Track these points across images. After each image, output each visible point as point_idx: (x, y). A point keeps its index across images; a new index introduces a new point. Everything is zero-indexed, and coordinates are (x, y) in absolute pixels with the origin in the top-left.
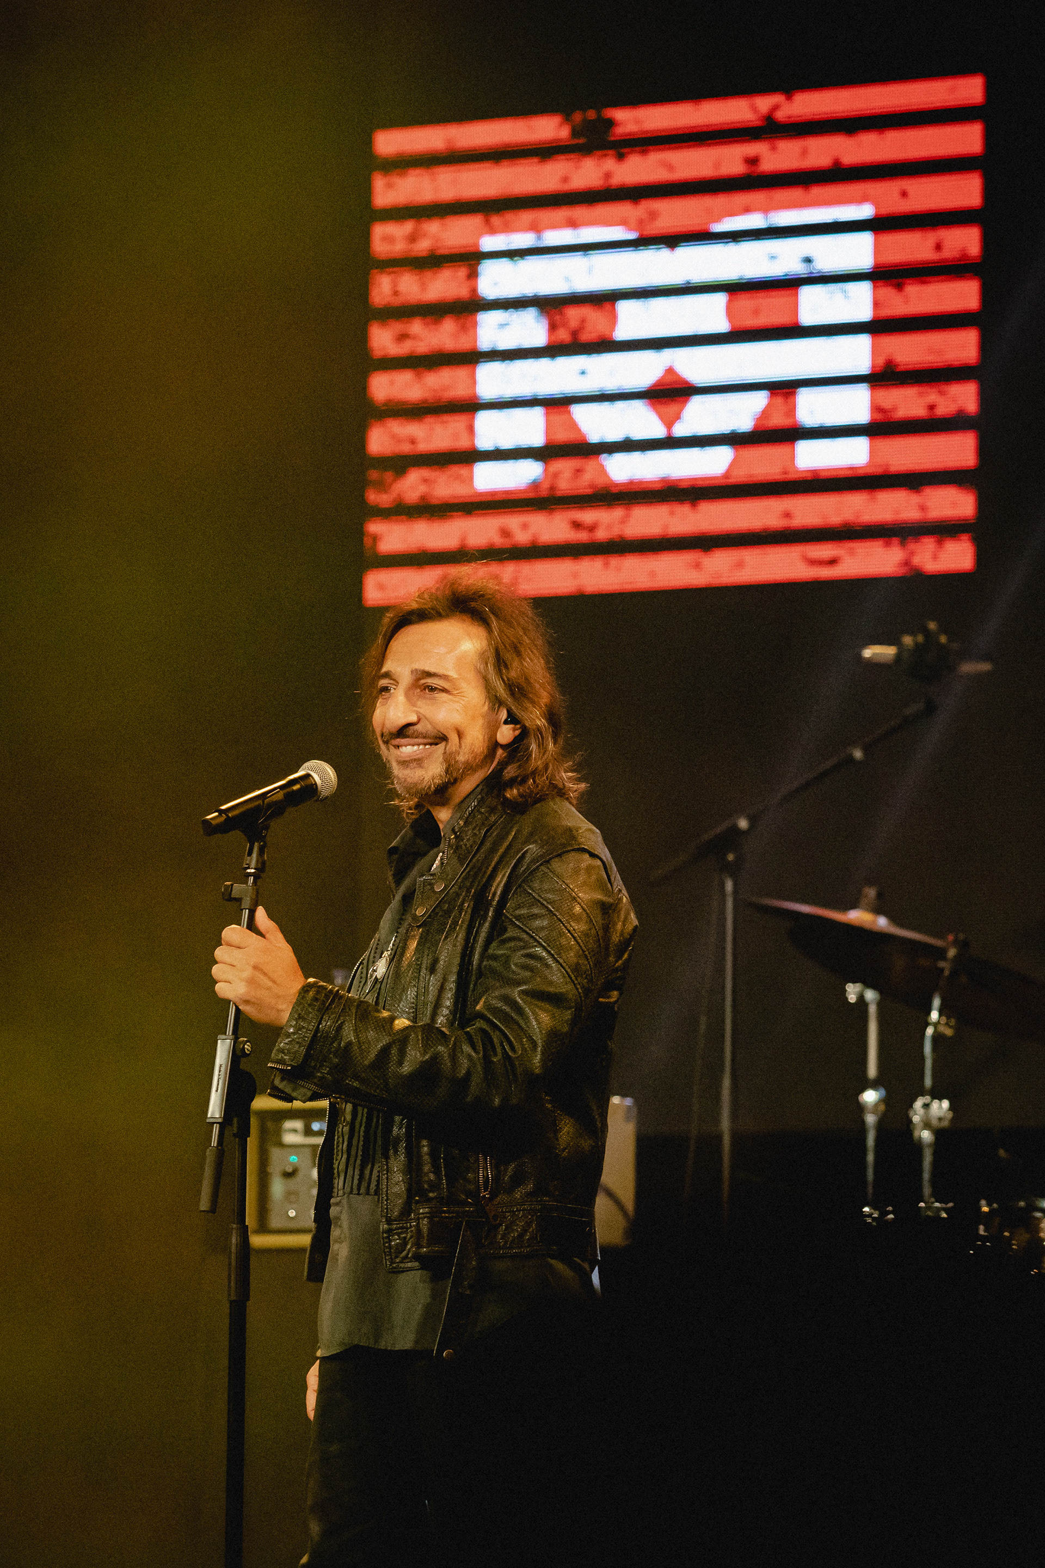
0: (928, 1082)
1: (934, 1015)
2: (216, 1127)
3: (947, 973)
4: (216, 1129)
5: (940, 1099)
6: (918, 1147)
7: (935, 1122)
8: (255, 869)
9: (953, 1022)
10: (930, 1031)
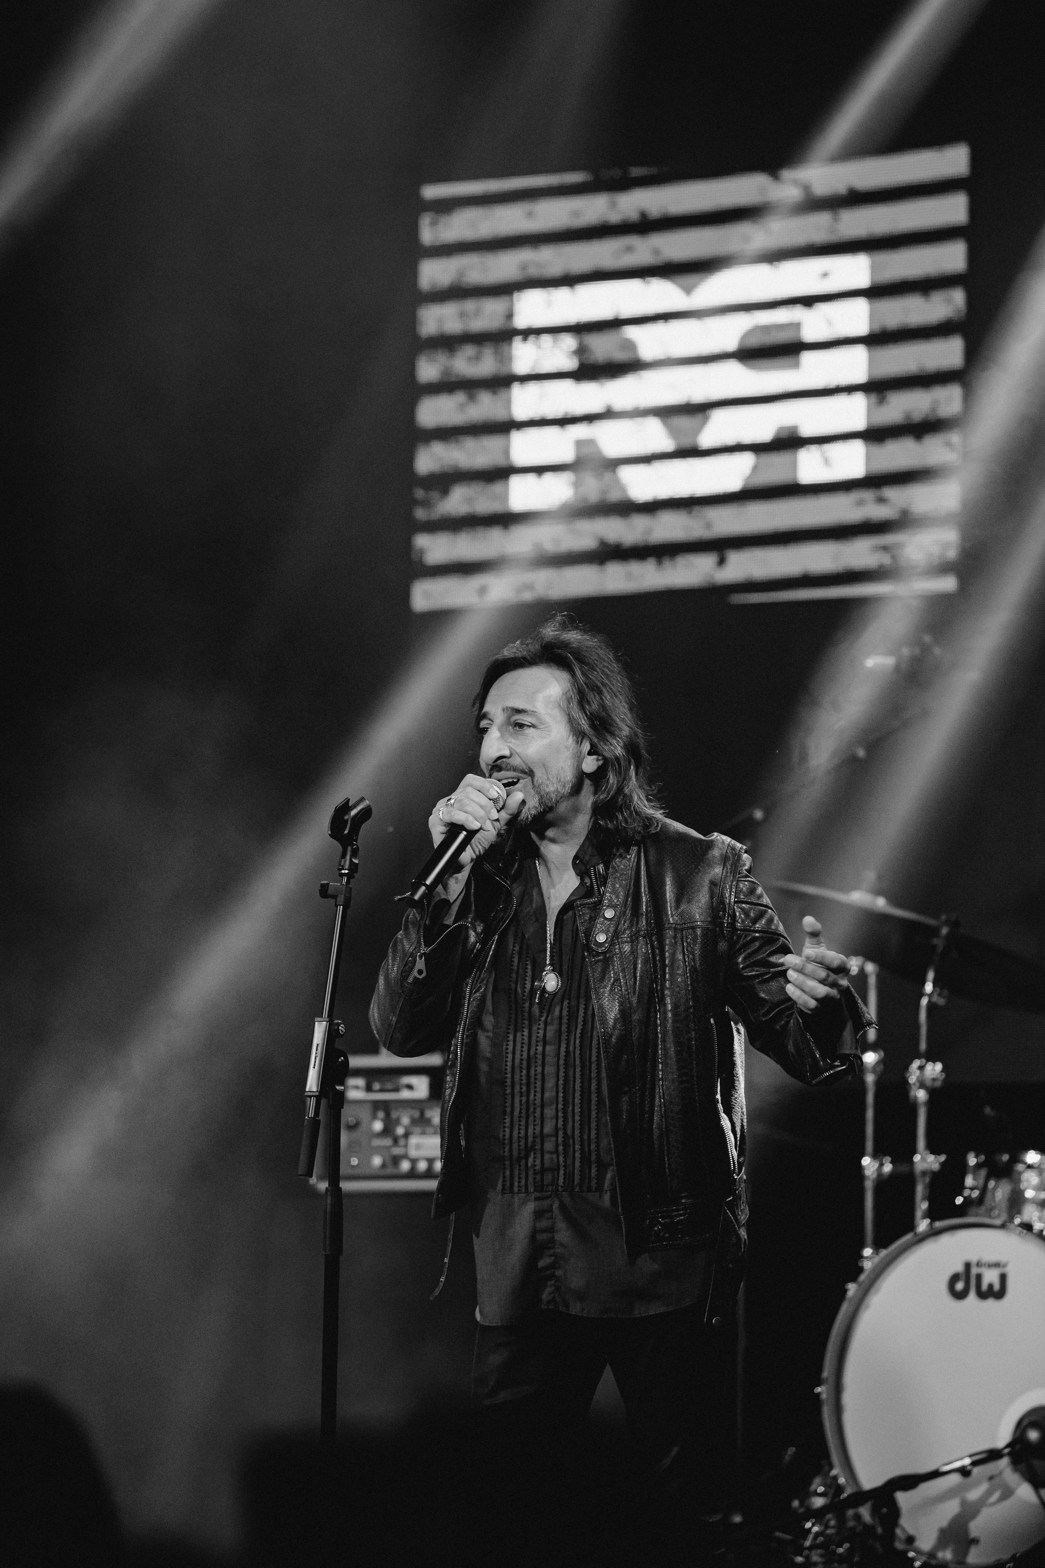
0: (923, 1046)
1: (929, 987)
3: (939, 950)
4: (313, 1101)
5: (934, 1062)
6: (913, 1105)
7: (929, 1083)
8: (348, 870)
9: (946, 992)
10: (924, 1001)
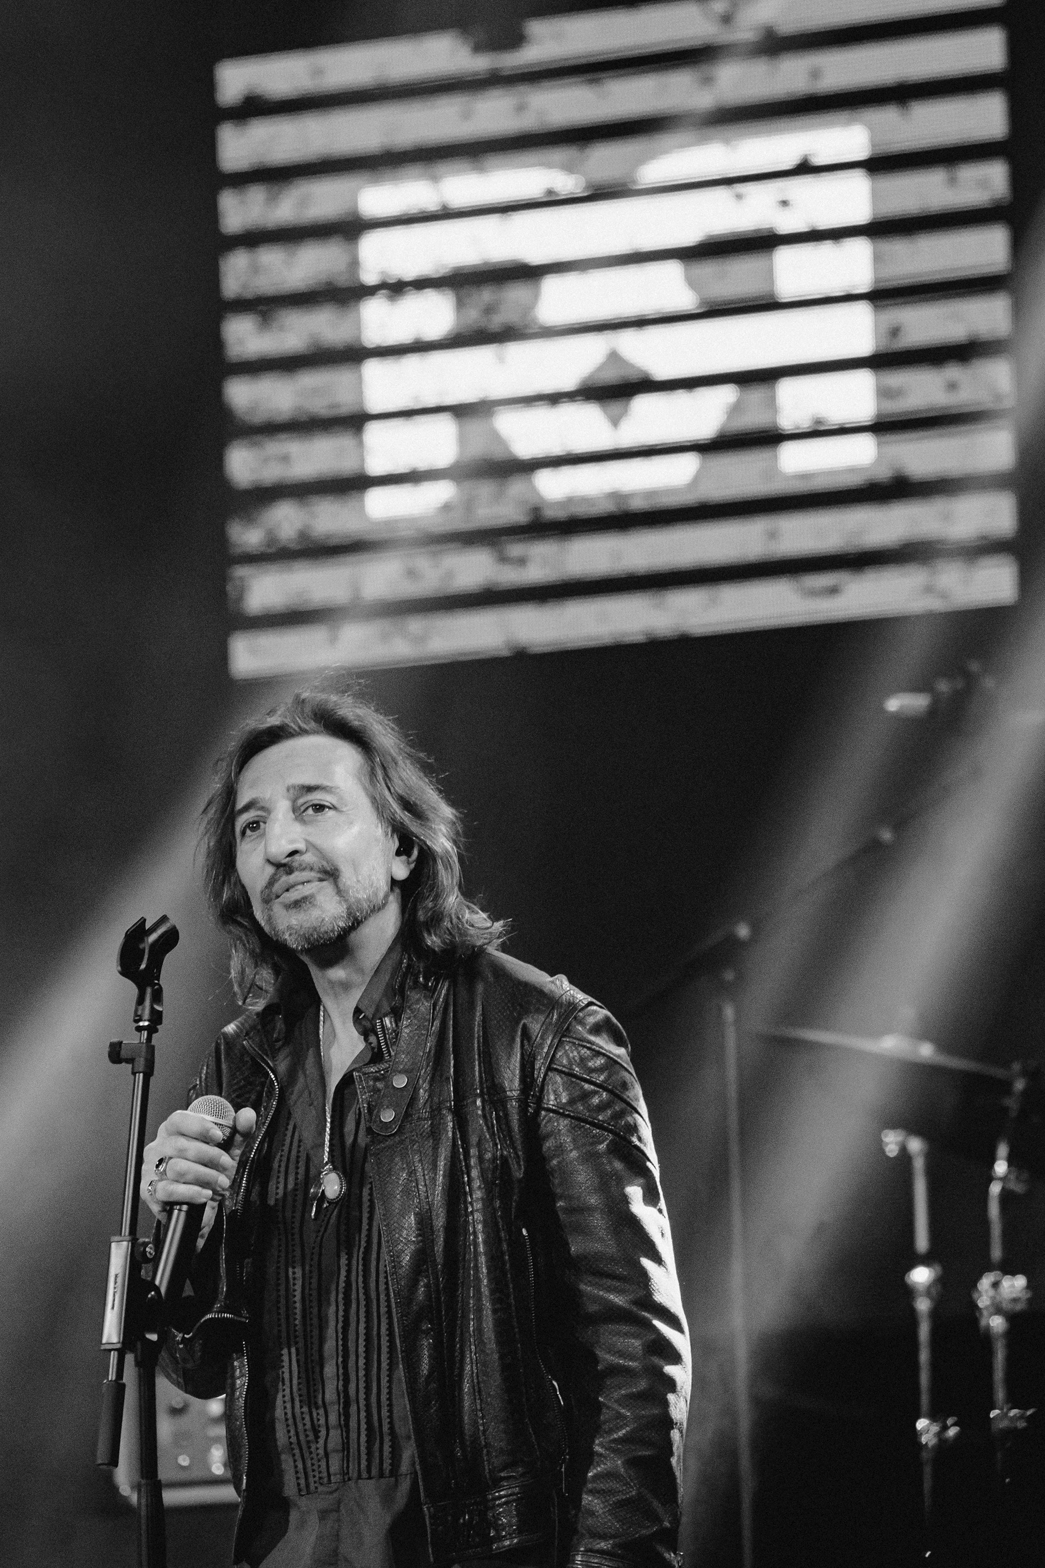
0: (996, 1253)
1: (1001, 1167)
2: (114, 1355)
3: (1013, 1114)
4: (114, 1356)
5: (1013, 1273)
6: (986, 1338)
7: (1006, 1306)
8: (149, 1021)
9: (1025, 1176)
10: (995, 1189)
